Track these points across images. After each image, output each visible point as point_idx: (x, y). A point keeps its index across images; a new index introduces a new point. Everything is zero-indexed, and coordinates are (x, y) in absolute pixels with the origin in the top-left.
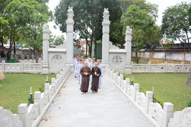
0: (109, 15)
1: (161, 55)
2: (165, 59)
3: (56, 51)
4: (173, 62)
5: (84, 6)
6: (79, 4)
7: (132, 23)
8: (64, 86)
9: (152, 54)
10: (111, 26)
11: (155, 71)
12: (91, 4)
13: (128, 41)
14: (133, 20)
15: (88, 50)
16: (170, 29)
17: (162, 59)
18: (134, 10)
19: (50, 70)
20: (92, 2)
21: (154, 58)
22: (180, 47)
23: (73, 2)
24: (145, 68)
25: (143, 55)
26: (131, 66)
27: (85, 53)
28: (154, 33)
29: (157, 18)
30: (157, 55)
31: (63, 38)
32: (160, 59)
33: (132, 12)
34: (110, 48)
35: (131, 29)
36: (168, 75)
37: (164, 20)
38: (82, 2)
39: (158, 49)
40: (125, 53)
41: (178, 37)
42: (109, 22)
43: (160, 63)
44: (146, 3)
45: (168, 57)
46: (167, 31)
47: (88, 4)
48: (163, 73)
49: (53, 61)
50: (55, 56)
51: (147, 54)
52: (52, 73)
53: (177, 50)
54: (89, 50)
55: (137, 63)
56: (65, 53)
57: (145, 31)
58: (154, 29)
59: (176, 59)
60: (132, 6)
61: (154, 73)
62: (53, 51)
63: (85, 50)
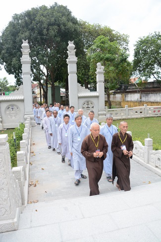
0: (75, 50)
1: (136, 97)
2: (141, 101)
3: (10, 99)
4: (150, 104)
5: (37, 38)
6: (31, 35)
7: (101, 59)
8: (33, 143)
9: (124, 96)
10: (78, 64)
11: (133, 117)
12: (46, 35)
13: (100, 81)
14: (102, 55)
15: (42, 96)
16: (143, 63)
17: (136, 102)
18: (103, 43)
19: (4, 125)
20: (48, 33)
21: (127, 101)
22: (156, 86)
23: (22, 34)
24: (116, 114)
25: (113, 98)
26: (105, 112)
27: (39, 100)
28: (128, 70)
29: (128, 51)
30: (131, 97)
31: (6, 82)
32: (134, 102)
33: (100, 45)
34: (79, 91)
35: (103, 67)
36: (149, 120)
37: (137, 54)
38: (34, 33)
39: (129, 89)
40: (97, 97)
41: (153, 74)
42: (75, 59)
43: (135, 106)
44: (114, 32)
45: (144, 99)
46: (139, 66)
47: (43, 35)
48: (142, 118)
49: (7, 112)
50: (10, 105)
51: (119, 97)
52: (7, 129)
53: (152, 89)
54: (44, 95)
55: (110, 108)
56: (22, 101)
57: (117, 68)
58: (127, 66)
59: (153, 101)
60: (99, 37)
61: (133, 119)
62: (6, 99)
63: (39, 96)
